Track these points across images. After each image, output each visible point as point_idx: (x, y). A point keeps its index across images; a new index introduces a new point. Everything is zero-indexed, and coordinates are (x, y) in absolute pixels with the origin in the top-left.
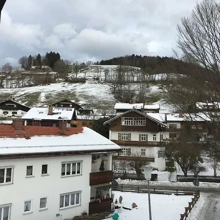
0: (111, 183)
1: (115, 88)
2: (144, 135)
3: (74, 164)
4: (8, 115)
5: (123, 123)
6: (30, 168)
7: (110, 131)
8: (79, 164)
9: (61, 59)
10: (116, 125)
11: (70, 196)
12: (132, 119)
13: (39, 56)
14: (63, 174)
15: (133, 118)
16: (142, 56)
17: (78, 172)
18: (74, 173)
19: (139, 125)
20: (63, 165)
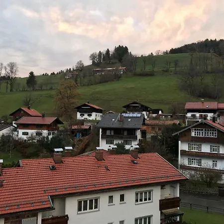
0: (179, 208)
1: (186, 82)
2: (216, 147)
3: (146, 193)
4: (84, 117)
5: (193, 134)
6: (111, 198)
7: (180, 142)
8: (150, 193)
9: (129, 51)
10: (185, 135)
11: (143, 220)
12: (202, 130)
13: (108, 51)
14: (137, 201)
15: (204, 129)
16: (217, 40)
17: (150, 199)
18: (146, 200)
19: (209, 136)
20: (137, 194)
